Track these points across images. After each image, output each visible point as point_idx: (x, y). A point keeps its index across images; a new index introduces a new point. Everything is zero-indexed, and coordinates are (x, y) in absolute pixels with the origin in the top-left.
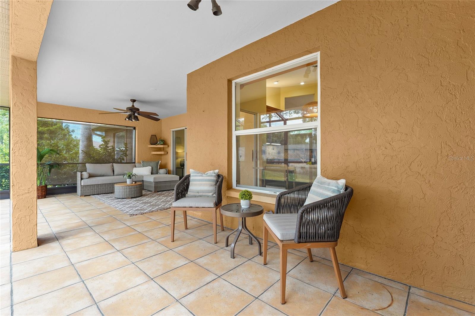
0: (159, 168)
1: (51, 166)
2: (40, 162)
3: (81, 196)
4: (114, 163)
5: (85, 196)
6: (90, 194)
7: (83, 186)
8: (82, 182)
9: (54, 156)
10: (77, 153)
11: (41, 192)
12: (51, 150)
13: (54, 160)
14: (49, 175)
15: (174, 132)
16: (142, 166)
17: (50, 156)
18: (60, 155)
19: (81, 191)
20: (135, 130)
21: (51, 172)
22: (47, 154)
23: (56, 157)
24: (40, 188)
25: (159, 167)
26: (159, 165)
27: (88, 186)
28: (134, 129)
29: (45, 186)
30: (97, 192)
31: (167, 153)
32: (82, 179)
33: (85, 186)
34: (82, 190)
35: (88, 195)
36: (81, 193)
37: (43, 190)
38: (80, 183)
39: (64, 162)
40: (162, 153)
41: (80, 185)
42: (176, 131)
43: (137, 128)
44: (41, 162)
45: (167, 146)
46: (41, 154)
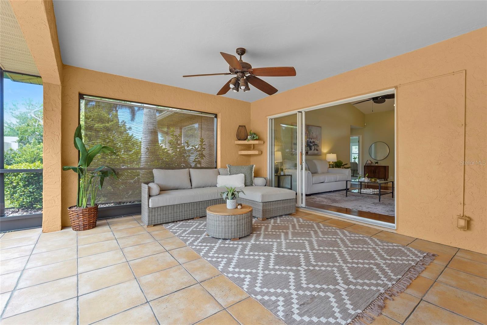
0: (253, 176)
1: (104, 174)
2: (87, 167)
3: (149, 225)
4: (190, 168)
5: (154, 225)
6: (162, 223)
7: (152, 208)
8: (151, 202)
9: (110, 157)
10: (138, 153)
11: (88, 219)
12: (103, 147)
13: (109, 163)
14: (101, 190)
15: (273, 120)
16: (229, 174)
17: (104, 158)
18: (117, 155)
19: (149, 216)
20: (216, 119)
21: (103, 185)
22: (98, 153)
23: (111, 158)
24: (87, 211)
25: (253, 174)
26: (253, 172)
27: (159, 208)
28: (215, 117)
29: (93, 208)
30: (172, 219)
31: (262, 153)
32: (150, 196)
33: (155, 208)
34: (151, 215)
35: (159, 223)
36: (149, 221)
37: (92, 214)
38: (147, 204)
39: (123, 166)
40: (256, 152)
41: (147, 207)
42: (274, 119)
43: (219, 116)
44: (89, 167)
45: (261, 142)
46: (88, 154)
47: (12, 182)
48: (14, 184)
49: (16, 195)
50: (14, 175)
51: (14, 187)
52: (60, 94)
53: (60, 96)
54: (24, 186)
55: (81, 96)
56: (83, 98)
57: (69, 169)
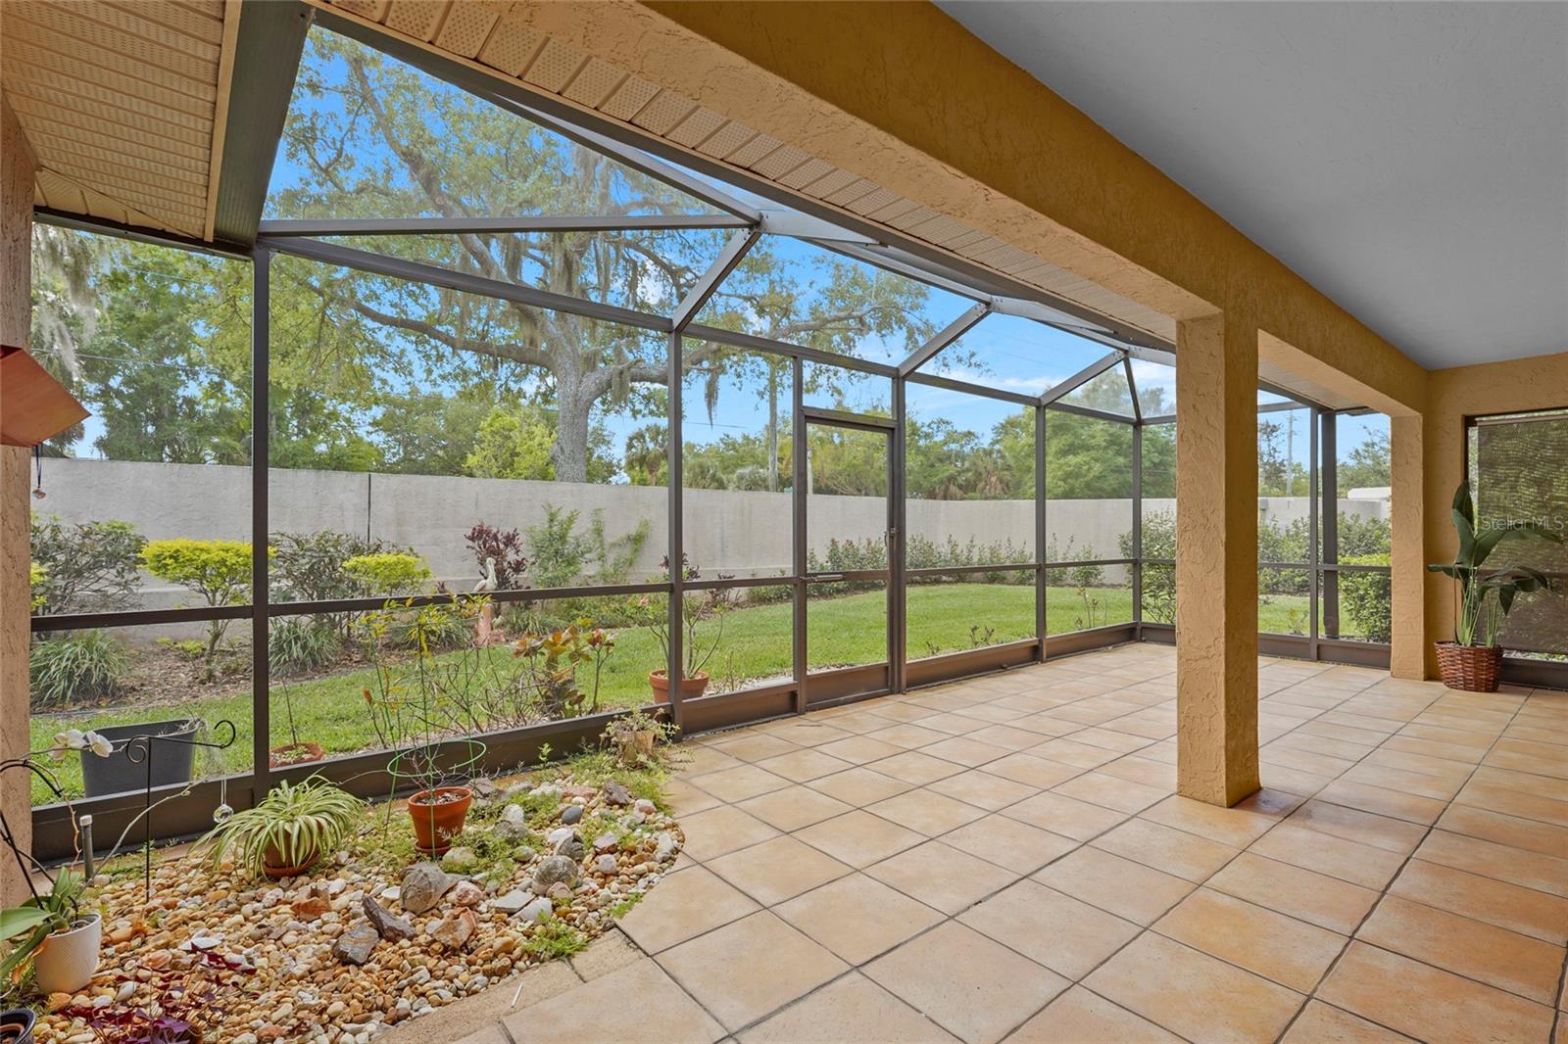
22: (1499, 539)
24: (1474, 654)
44: (1480, 567)
46: (1476, 542)
47: (1358, 589)
48: (1362, 592)
49: (1365, 613)
50: (1360, 576)
51: (1362, 598)
52: (1421, 431)
53: (1420, 436)
54: (1377, 597)
55: (1469, 421)
56: (1474, 424)
57: (1438, 570)
